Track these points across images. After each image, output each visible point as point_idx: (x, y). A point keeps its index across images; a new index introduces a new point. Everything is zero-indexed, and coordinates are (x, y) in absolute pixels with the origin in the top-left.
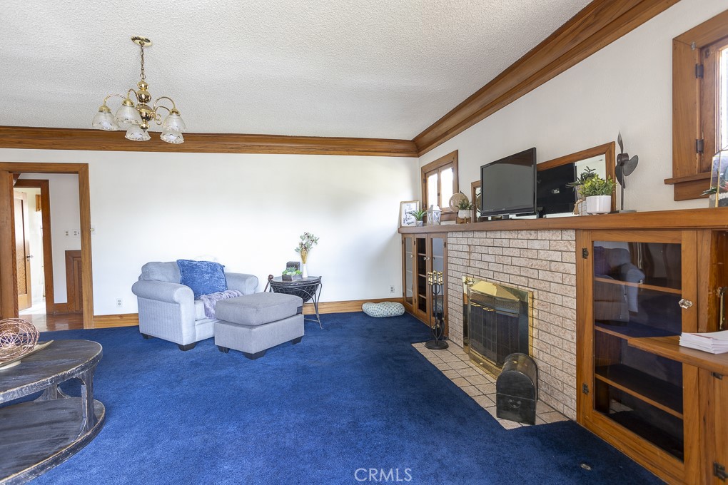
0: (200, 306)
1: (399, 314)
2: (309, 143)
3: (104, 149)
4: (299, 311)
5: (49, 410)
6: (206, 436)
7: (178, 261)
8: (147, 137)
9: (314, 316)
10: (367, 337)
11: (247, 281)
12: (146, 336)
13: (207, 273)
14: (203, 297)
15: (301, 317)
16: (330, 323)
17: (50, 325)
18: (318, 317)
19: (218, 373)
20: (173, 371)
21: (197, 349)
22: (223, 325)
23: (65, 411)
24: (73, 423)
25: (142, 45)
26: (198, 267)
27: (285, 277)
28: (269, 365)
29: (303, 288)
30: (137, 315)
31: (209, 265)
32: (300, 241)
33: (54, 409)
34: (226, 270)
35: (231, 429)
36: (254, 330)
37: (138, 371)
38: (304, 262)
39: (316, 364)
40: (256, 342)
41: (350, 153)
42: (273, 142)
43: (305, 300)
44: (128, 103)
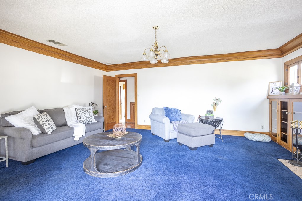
0: (172, 125)
1: (267, 141)
2: (218, 57)
3: (142, 68)
4: (213, 132)
5: (128, 153)
6: (176, 178)
7: (164, 107)
8: (157, 62)
9: (219, 136)
10: (248, 150)
11: (190, 117)
12: (153, 134)
13: (174, 113)
14: (173, 122)
15: (214, 135)
16: (227, 140)
17: (126, 126)
18: (221, 136)
19: (178, 153)
20: (162, 149)
21: (170, 142)
22: (181, 134)
23: (132, 155)
24: (134, 160)
25: (156, 29)
26: (171, 110)
27: (206, 117)
28: (199, 154)
29: (215, 122)
30: (150, 126)
31: (175, 110)
32: (213, 101)
33: (129, 154)
34: (181, 112)
35: (185, 178)
36: (193, 138)
37: (151, 146)
38: (215, 111)
39: (222, 158)
40: (194, 143)
41: (239, 59)
42: (201, 59)
43: (215, 128)
44: (152, 50)
